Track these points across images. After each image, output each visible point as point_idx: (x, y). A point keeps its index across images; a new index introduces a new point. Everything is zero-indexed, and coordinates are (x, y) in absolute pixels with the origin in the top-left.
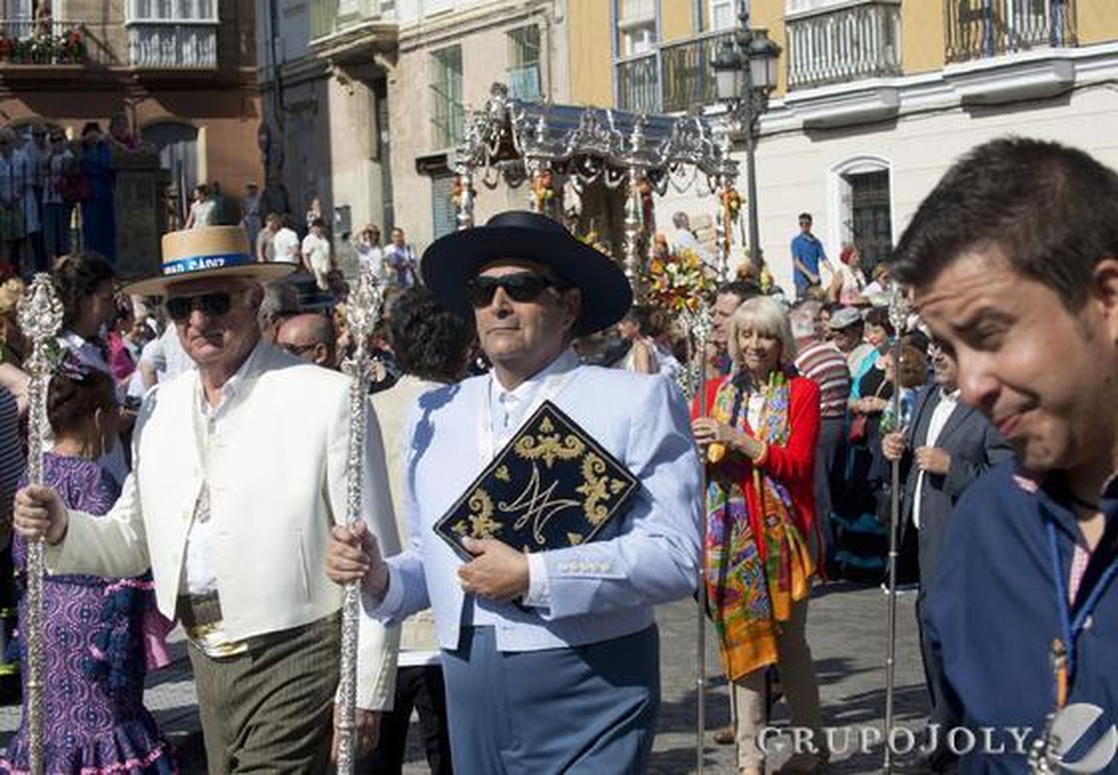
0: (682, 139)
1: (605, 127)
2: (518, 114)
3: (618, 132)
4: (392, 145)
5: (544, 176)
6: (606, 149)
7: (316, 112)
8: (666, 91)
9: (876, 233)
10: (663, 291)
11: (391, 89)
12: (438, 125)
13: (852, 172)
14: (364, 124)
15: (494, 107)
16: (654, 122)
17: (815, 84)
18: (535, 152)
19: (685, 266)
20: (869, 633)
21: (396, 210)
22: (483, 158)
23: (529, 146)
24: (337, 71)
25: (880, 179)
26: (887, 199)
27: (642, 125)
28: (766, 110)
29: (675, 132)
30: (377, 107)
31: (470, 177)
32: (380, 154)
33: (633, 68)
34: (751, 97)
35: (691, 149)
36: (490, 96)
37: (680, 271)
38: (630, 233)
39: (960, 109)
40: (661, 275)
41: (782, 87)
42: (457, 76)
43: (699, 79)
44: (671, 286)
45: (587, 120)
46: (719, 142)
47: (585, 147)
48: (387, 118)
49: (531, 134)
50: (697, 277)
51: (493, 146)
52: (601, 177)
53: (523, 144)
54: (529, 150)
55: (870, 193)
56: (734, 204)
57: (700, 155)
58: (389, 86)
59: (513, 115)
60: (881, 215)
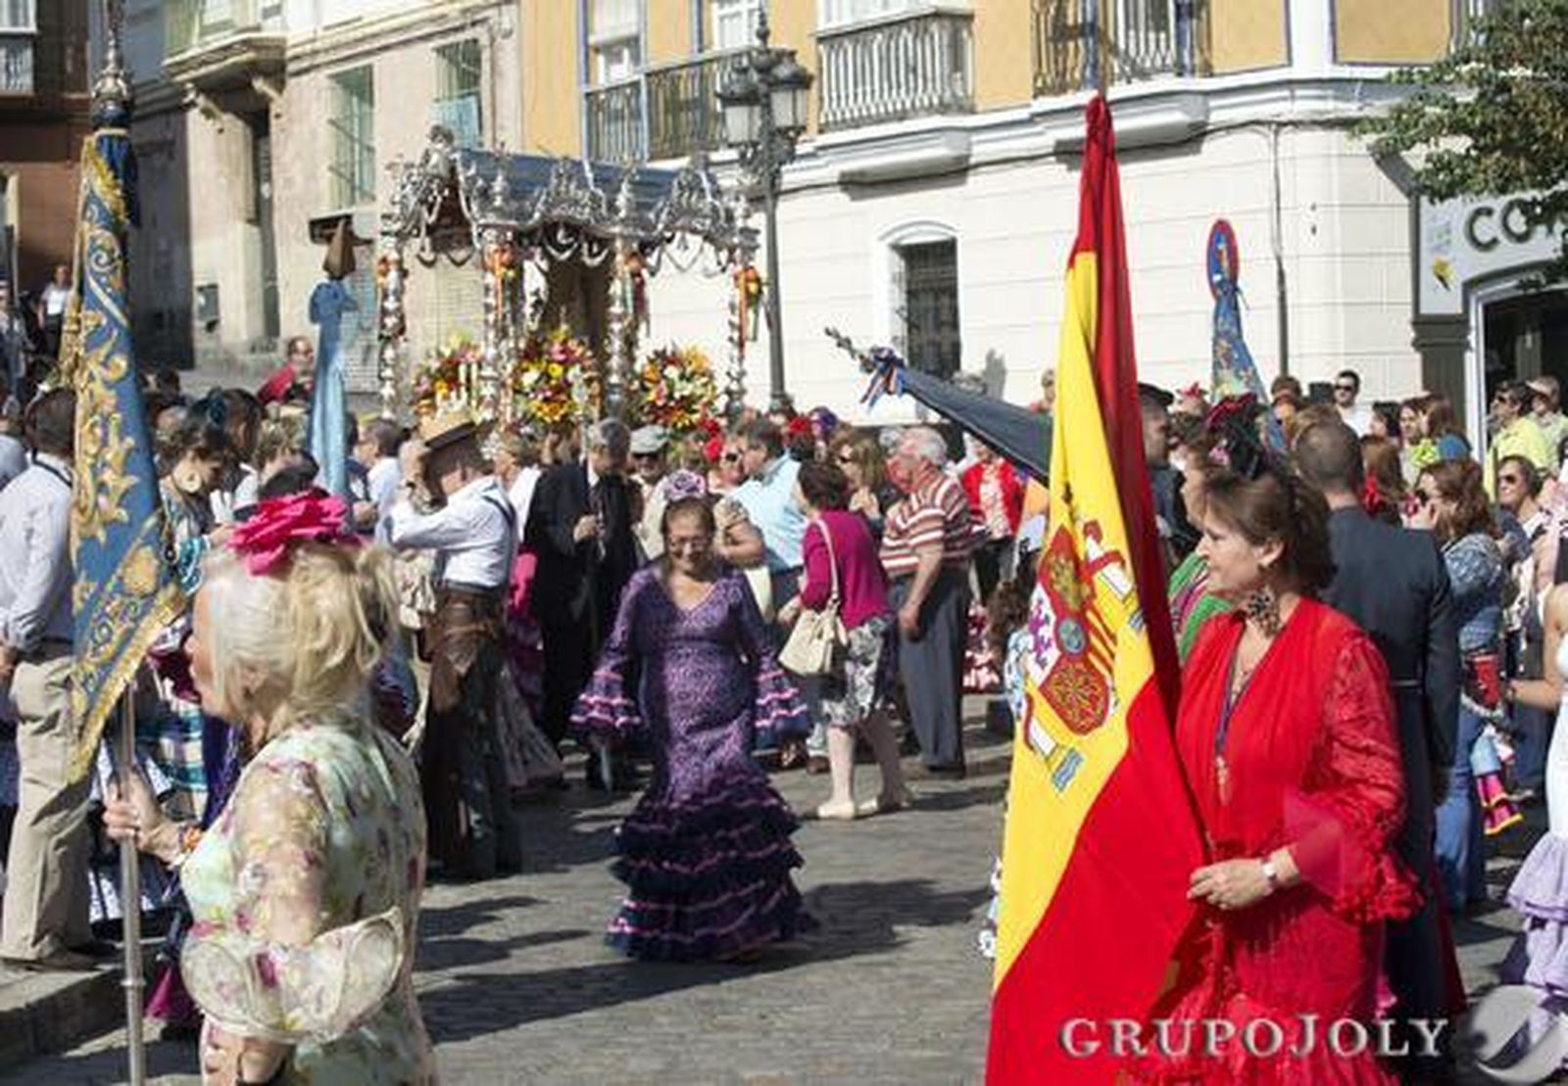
0: (684, 201)
1: (582, 184)
2: (467, 167)
3: (600, 192)
4: (276, 200)
5: (503, 251)
6: (584, 215)
7: (171, 156)
8: (653, 131)
9: (939, 325)
10: (660, 403)
11: (274, 124)
12: (340, 175)
13: (905, 242)
14: (237, 173)
15: (435, 158)
16: (648, 179)
17: (856, 123)
18: (492, 218)
19: (689, 370)
20: (950, 851)
21: (281, 291)
22: (417, 227)
23: (483, 210)
24: (201, 100)
25: (944, 252)
26: (954, 279)
27: (631, 182)
28: (792, 157)
29: (675, 192)
30: (256, 148)
31: (400, 251)
32: (260, 214)
33: (608, 100)
34: (772, 141)
35: (695, 213)
36: (427, 143)
37: (682, 377)
38: (616, 327)
39: (1052, 159)
40: (657, 382)
41: (813, 128)
42: (366, 108)
43: (698, 115)
44: (670, 397)
45: (560, 176)
46: (732, 204)
47: (556, 212)
48: (269, 166)
49: (485, 195)
50: (705, 385)
51: (430, 211)
52: (577, 253)
53: (475, 207)
54: (483, 216)
55: (931, 271)
56: (753, 287)
57: (708, 222)
58: (273, 122)
59: (460, 168)
60: (945, 300)
